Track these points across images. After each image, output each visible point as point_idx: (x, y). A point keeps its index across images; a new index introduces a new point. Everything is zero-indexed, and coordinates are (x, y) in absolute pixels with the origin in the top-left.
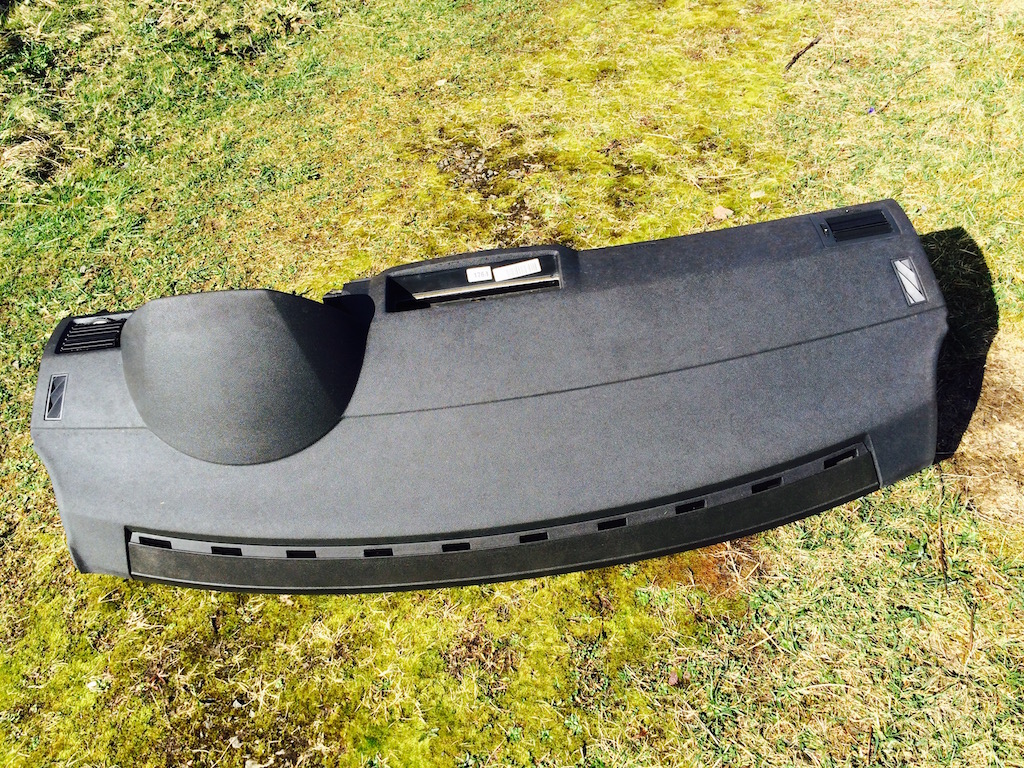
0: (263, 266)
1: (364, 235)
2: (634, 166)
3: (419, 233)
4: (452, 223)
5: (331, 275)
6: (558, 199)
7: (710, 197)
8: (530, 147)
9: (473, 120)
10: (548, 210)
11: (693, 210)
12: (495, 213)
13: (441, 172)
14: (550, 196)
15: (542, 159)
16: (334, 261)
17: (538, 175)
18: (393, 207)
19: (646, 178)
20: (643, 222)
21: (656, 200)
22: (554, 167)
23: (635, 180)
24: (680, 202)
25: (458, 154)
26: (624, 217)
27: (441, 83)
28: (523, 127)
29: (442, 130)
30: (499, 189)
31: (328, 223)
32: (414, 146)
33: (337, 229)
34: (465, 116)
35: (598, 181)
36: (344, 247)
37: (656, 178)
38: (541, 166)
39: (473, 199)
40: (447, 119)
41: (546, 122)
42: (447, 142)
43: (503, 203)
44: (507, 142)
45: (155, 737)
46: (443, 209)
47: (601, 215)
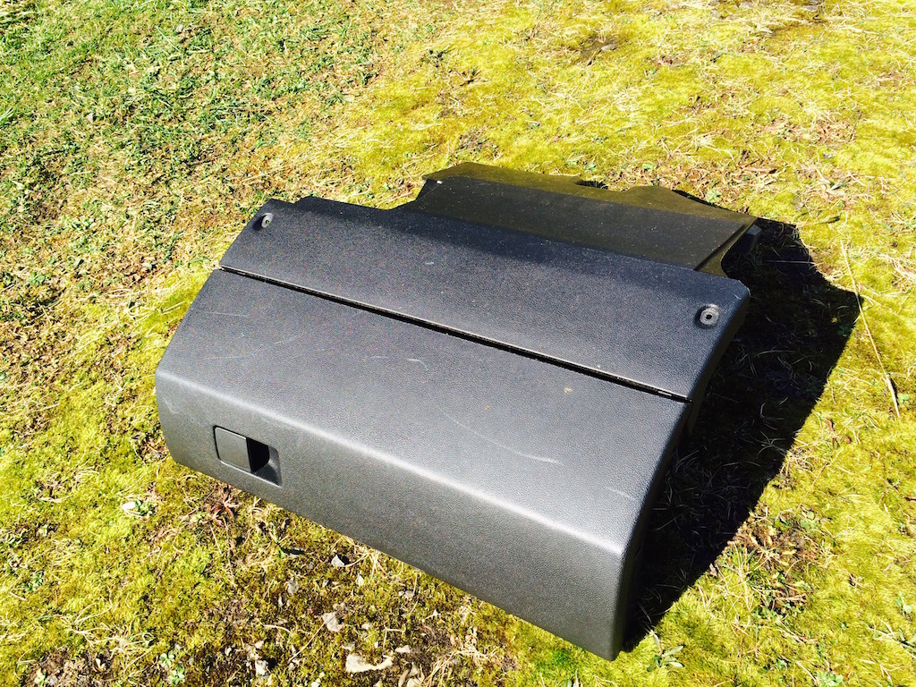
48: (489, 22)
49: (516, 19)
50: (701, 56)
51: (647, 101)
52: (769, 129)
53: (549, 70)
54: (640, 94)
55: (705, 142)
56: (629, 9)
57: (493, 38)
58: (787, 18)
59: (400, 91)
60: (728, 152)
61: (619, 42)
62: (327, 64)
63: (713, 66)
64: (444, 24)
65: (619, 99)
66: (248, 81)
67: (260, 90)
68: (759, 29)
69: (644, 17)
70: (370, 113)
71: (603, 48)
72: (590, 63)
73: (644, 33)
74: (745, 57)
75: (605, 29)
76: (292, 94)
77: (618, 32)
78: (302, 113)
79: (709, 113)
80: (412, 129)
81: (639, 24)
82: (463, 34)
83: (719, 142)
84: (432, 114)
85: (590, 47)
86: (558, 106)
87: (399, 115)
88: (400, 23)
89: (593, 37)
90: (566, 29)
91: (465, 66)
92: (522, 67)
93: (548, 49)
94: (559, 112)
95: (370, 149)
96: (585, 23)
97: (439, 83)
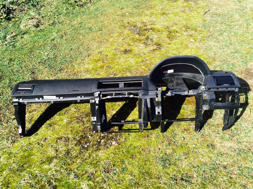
0: (91, 46)
1: (114, 41)
2: (172, 31)
3: (126, 42)
4: (133, 40)
5: (107, 49)
6: (156, 37)
7: (189, 38)
8: (149, 27)
9: (135, 21)
10: (154, 39)
11: (186, 40)
12: (142, 39)
13: (129, 31)
14: (154, 36)
15: (152, 29)
16: (107, 46)
17: (151, 32)
18: (119, 37)
19: (175, 34)
20: (175, 41)
21: (178, 38)
22: (155, 31)
23: (173, 34)
24: (183, 38)
25: (133, 28)
26: (171, 41)
27: (127, 14)
28: (147, 23)
29: (128, 23)
30: (142, 34)
31: (105, 39)
32: (122, 26)
33: (107, 40)
34: (133, 20)
35: (165, 34)
36: (110, 43)
37: (177, 34)
38: (151, 31)
39: (137, 36)
40: (129, 21)
41: (152, 22)
42: (130, 25)
43: (144, 37)
44: (143, 26)
45: (81, 130)
46: (131, 37)
47: (166, 40)
48: (108, 47)
58: (156, 48)
61: (130, 51)
63: (144, 56)
65: (131, 60)
74: (149, 54)
75: (128, 49)
81: (133, 48)
89: (126, 50)
92: (115, 55)
94: (122, 62)
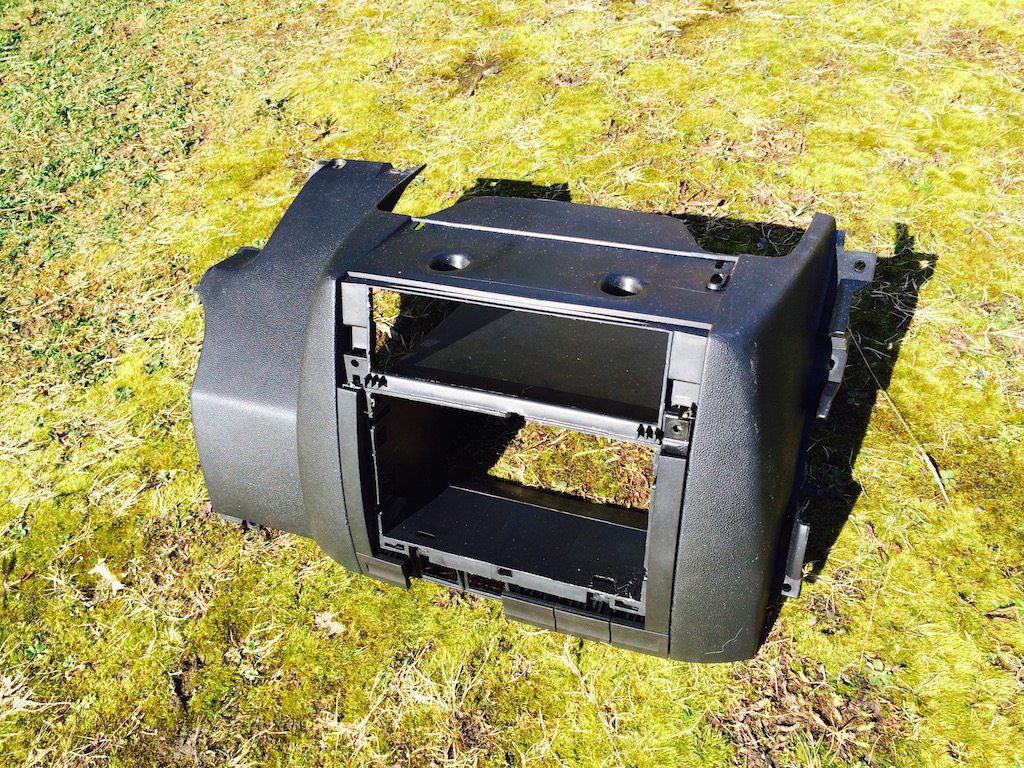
49: (369, 48)
50: (605, 68)
51: (552, 133)
52: (704, 150)
53: (423, 108)
54: (542, 126)
55: (633, 176)
56: (506, 21)
57: (345, 75)
59: (234, 158)
60: (664, 185)
62: (131, 133)
64: (279, 64)
66: (24, 171)
67: (42, 180)
68: (665, 28)
69: (526, 28)
70: (200, 191)
71: (485, 73)
72: (473, 93)
73: (531, 48)
76: (87, 180)
77: (499, 51)
78: (105, 203)
79: (630, 139)
80: (259, 206)
82: (306, 75)
83: (650, 174)
84: (282, 183)
85: (469, 73)
86: (443, 152)
87: (238, 190)
88: (221, 69)
90: (435, 53)
91: (315, 114)
93: (416, 81)
95: (206, 241)
96: (457, 43)
97: (285, 140)
